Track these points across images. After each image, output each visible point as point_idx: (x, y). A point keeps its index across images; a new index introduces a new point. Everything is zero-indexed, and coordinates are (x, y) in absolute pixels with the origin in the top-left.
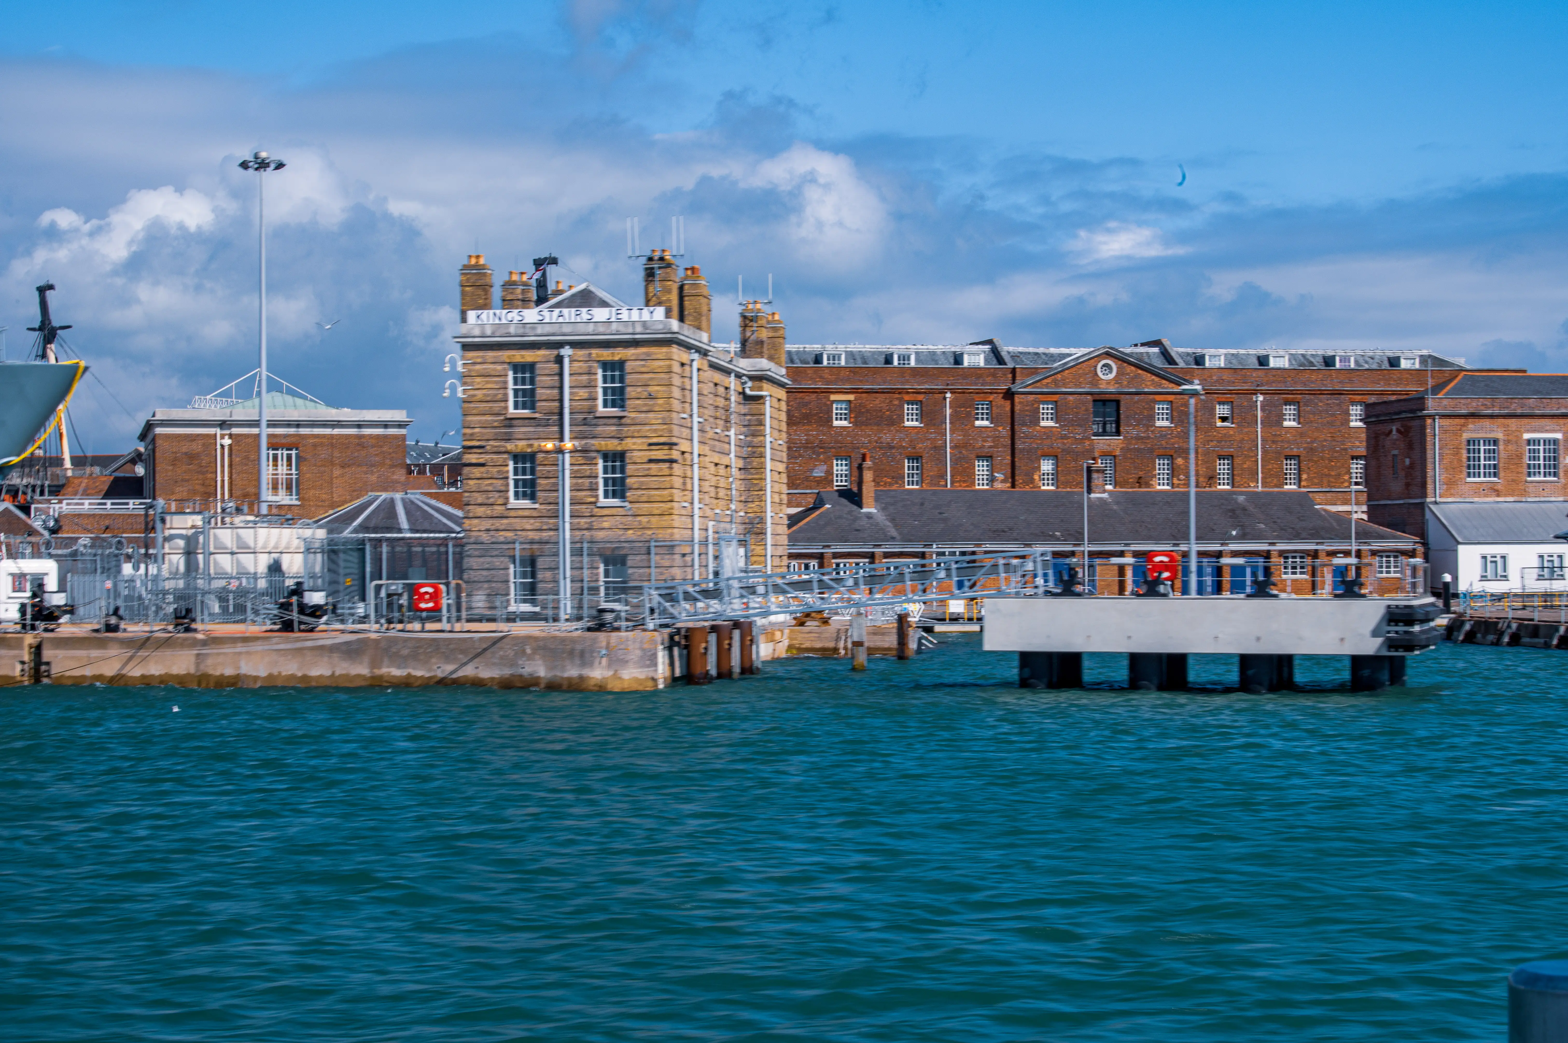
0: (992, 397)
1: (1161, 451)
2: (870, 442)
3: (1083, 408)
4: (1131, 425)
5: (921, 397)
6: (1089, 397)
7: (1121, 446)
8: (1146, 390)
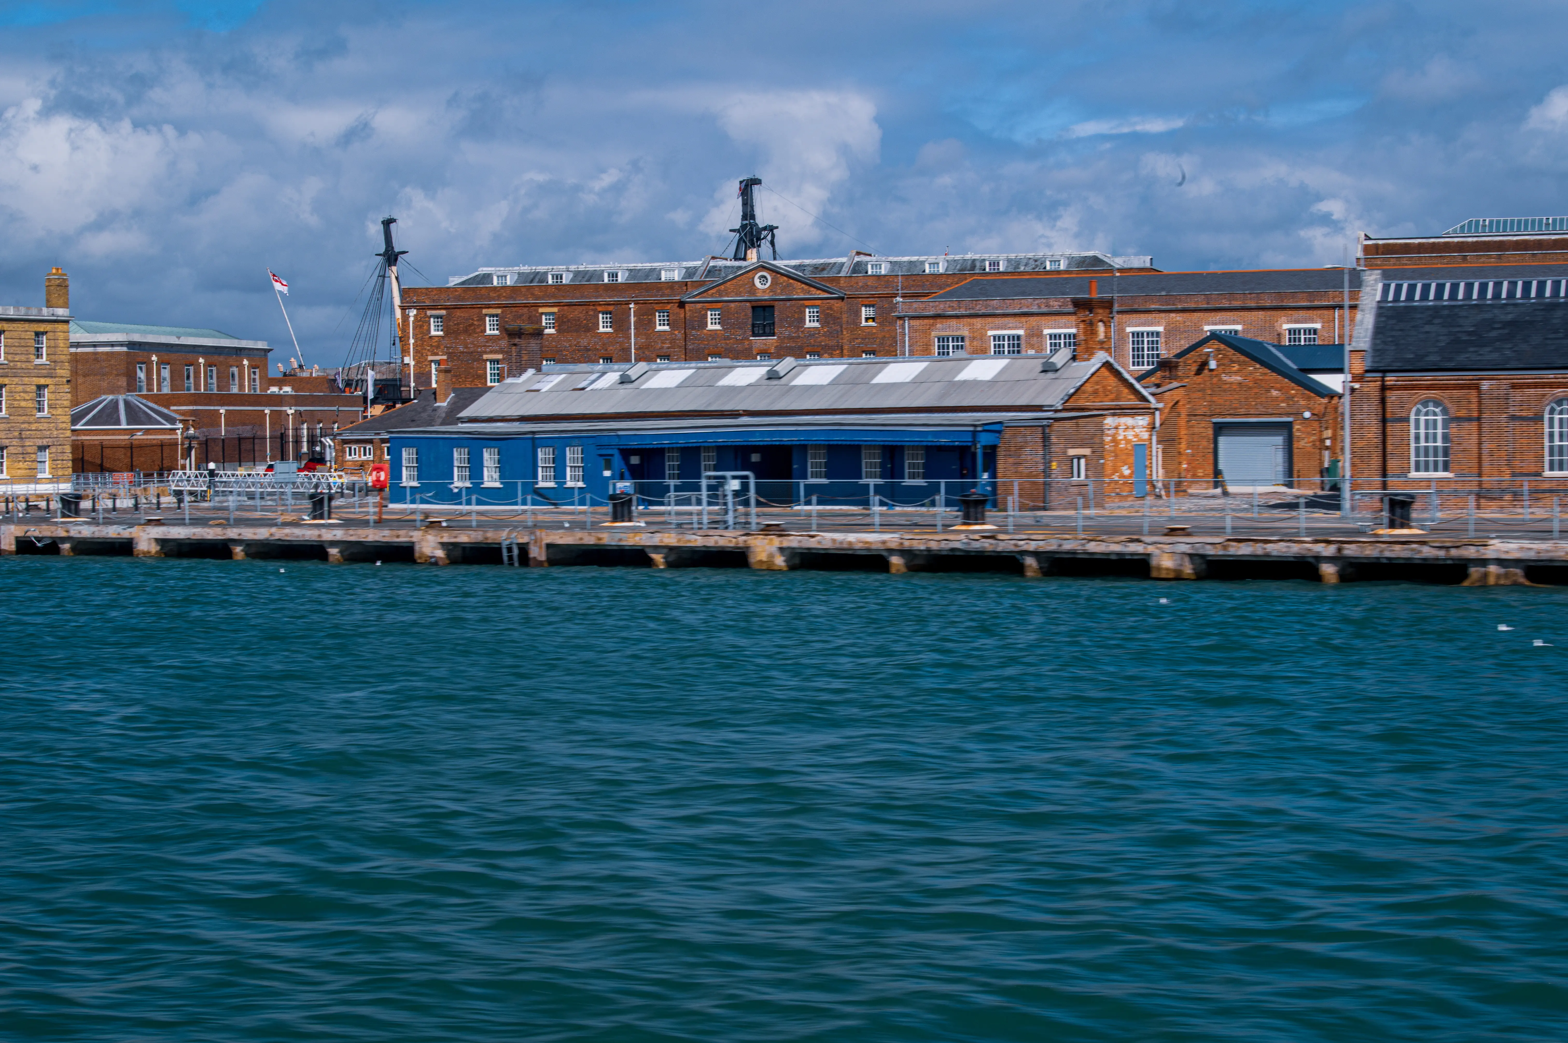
0: (669, 306)
1: (810, 349)
2: (570, 346)
3: (744, 313)
4: (784, 327)
5: (611, 308)
6: (748, 304)
7: (776, 344)
8: (795, 297)
